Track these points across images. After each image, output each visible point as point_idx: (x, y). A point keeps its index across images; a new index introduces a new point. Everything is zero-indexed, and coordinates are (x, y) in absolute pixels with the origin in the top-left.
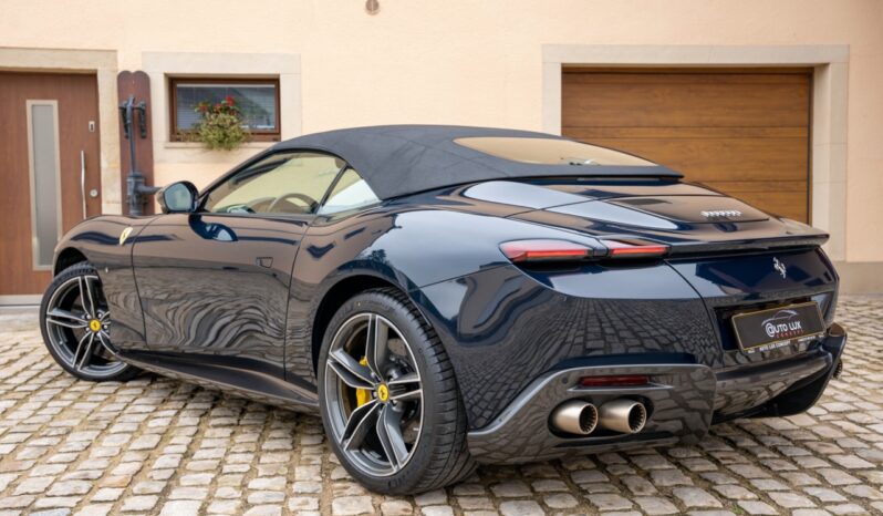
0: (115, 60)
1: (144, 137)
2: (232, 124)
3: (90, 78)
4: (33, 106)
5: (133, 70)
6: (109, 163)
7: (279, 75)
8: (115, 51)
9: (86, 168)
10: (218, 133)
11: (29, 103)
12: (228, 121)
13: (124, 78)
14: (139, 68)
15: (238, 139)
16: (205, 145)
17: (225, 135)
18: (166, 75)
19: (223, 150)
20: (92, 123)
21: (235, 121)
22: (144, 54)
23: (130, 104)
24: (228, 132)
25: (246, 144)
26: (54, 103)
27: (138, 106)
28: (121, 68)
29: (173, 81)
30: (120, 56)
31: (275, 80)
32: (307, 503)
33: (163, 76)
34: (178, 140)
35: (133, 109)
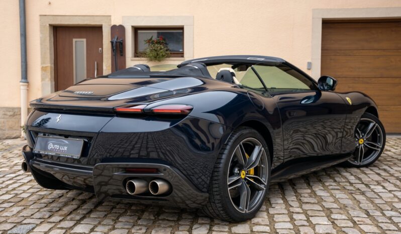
0: (110, 20)
1: (122, 55)
2: (161, 49)
3: (99, 28)
4: (76, 41)
5: (118, 25)
6: (107, 67)
7: (183, 26)
8: (110, 16)
9: (97, 69)
10: (154, 53)
11: (74, 40)
12: (159, 48)
13: (114, 28)
14: (121, 23)
15: (163, 56)
16: (149, 59)
17: (157, 54)
18: (132, 27)
19: (157, 61)
20: (100, 49)
21: (162, 47)
22: (123, 17)
23: (116, 40)
24: (159, 53)
25: (168, 59)
26: (85, 40)
27: (119, 41)
28: (113, 23)
29: (136, 30)
30: (112, 18)
31: (182, 28)
32: (141, 229)
33: (131, 27)
34: (138, 57)
35: (116, 42)
